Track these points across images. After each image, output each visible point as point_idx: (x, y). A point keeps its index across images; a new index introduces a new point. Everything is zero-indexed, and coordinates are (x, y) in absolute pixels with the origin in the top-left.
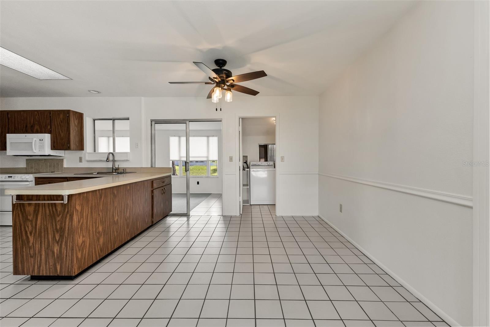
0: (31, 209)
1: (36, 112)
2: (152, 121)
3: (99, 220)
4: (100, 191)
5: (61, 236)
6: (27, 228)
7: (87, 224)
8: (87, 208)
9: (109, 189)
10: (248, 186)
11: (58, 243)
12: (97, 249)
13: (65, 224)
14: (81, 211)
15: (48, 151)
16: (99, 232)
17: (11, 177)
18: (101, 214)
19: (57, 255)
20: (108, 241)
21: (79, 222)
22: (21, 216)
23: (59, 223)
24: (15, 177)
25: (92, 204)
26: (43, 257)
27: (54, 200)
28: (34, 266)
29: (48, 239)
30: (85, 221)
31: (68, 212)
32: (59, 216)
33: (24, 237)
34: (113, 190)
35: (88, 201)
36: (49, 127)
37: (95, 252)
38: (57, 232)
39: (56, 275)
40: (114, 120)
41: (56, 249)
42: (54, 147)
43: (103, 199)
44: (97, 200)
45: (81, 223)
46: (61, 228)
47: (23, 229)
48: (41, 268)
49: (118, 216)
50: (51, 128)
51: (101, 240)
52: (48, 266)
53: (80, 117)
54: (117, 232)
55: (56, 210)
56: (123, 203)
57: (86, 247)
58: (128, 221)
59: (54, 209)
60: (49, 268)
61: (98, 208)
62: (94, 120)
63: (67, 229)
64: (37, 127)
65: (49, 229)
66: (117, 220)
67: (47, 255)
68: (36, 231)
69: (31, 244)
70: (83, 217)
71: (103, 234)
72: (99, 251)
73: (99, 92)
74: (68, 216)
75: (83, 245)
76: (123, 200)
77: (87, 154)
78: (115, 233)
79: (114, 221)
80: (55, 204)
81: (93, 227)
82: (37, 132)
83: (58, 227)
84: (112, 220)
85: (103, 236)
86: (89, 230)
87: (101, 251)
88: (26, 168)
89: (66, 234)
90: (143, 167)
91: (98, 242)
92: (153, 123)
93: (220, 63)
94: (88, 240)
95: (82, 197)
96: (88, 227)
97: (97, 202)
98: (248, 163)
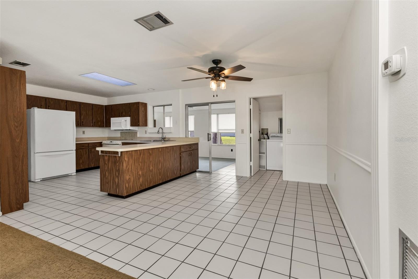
0: (106, 158)
1: (123, 105)
2: (186, 105)
3: (139, 167)
4: (140, 151)
5: (119, 174)
6: (105, 168)
7: (132, 169)
8: (132, 160)
9: (146, 150)
10: (265, 154)
11: (117, 177)
12: (138, 184)
13: (120, 168)
14: (128, 161)
15: (129, 127)
16: (139, 175)
17: (112, 142)
18: (140, 164)
19: (117, 184)
20: (146, 181)
21: (127, 167)
22: (103, 161)
23: (118, 166)
24: (113, 142)
25: (135, 158)
26: (112, 184)
27: (116, 154)
28: (108, 188)
29: (113, 175)
30: (130, 167)
31: (121, 161)
32: (117, 163)
33: (104, 173)
34: (149, 151)
35: (132, 156)
36: (129, 113)
37: (137, 186)
38: (117, 171)
39: (117, 194)
40: (164, 106)
41: (117, 180)
42: (132, 125)
43: (142, 156)
44: (138, 156)
45: (128, 168)
46: (118, 169)
47: (104, 168)
48: (111, 190)
49: (153, 167)
50: (130, 113)
51: (141, 180)
52: (113, 189)
53: (145, 105)
54: (152, 177)
55: (117, 159)
56: (156, 159)
57: (131, 181)
58: (160, 171)
59: (116, 159)
60: (114, 190)
61: (139, 161)
62: (154, 107)
63: (121, 170)
64: (124, 113)
65: (114, 170)
66: (152, 169)
67: (113, 183)
68: (109, 170)
69: (107, 177)
70: (129, 165)
71: (142, 176)
72: (140, 186)
73: (154, 90)
74: (121, 163)
75: (129, 180)
76: (156, 157)
77: (149, 129)
78: (151, 177)
79: (150, 170)
80: (116, 156)
81: (135, 171)
82: (124, 116)
83: (117, 169)
84: (148, 169)
85: (142, 177)
86: (133, 173)
87: (141, 186)
88: (120, 137)
89: (121, 173)
90: (181, 137)
91: (138, 180)
92: (187, 106)
93: (216, 62)
94: (132, 178)
95: (128, 154)
96: (132, 170)
97: (138, 157)
98: (269, 135)
